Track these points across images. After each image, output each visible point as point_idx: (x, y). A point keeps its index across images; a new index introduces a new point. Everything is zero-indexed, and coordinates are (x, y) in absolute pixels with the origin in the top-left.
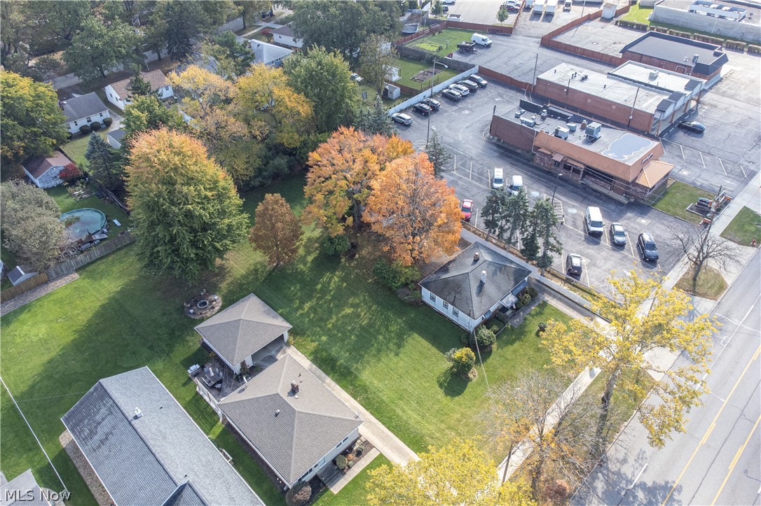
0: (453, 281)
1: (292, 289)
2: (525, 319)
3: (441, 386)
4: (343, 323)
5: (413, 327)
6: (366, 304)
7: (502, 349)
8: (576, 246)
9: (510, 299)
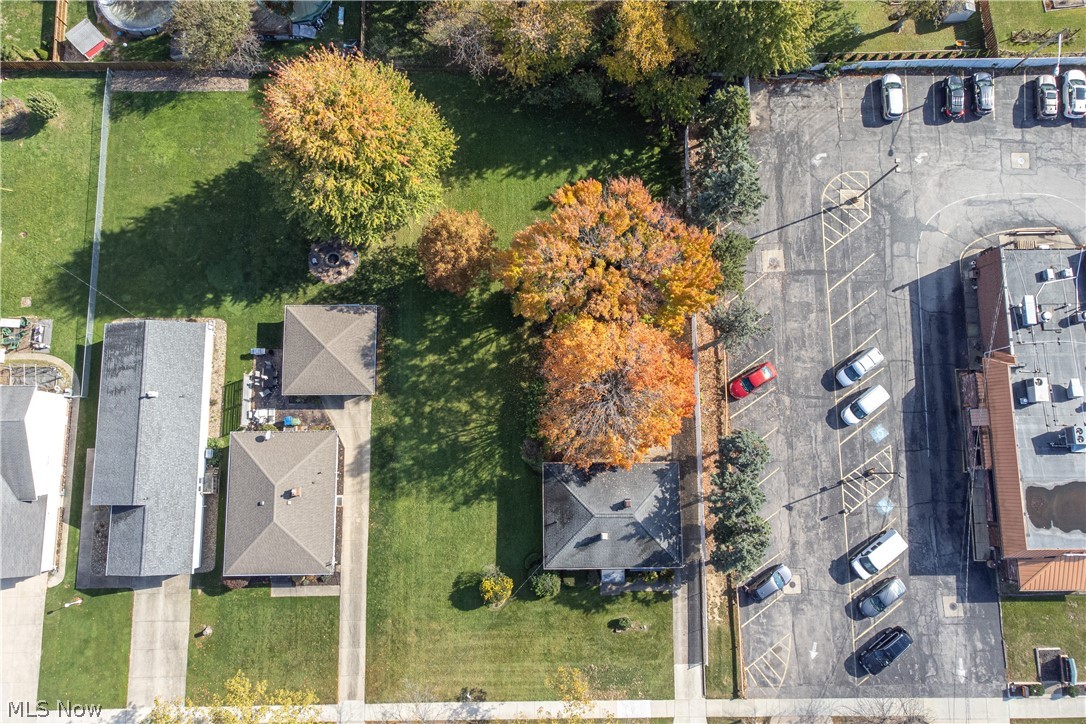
0: (572, 504)
1: (438, 318)
2: (623, 595)
3: (456, 584)
4: (442, 418)
5: (502, 493)
6: (489, 415)
7: (555, 604)
8: (812, 560)
9: (614, 575)
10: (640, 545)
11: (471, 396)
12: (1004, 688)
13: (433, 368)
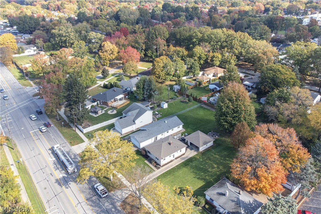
0: (225, 185)
1: (225, 153)
4: (209, 164)
5: (208, 183)
6: (220, 171)
9: (221, 210)
11: (219, 166)
13: (216, 157)
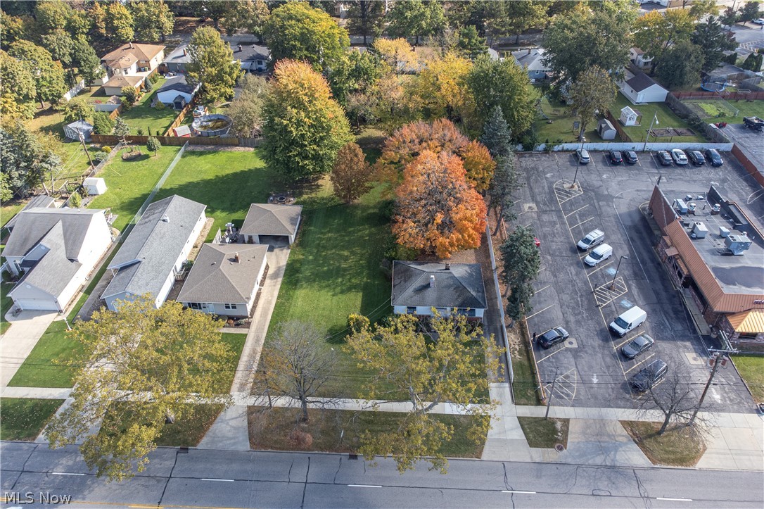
1: (336, 221)
3: (330, 330)
4: (333, 257)
6: (361, 257)
8: (582, 330)
10: (456, 292)
11: (351, 249)
12: (755, 407)
13: (330, 239)
